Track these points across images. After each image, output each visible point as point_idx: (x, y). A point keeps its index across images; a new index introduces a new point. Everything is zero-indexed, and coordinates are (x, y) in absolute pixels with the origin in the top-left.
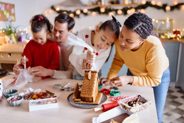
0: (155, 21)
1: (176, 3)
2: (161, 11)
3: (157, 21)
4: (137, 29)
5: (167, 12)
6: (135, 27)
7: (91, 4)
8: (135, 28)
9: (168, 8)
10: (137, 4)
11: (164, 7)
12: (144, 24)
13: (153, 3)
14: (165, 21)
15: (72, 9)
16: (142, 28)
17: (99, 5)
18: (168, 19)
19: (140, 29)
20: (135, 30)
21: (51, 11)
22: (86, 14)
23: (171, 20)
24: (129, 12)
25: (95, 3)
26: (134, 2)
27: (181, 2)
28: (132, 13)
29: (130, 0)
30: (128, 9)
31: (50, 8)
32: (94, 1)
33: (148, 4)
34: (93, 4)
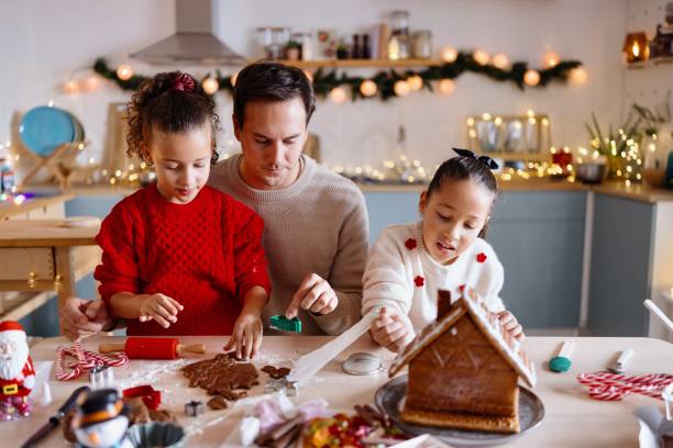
0: (493, 120)
1: (553, 63)
2: (507, 89)
3: (499, 122)
5: (528, 91)
9: (532, 77)
10: (428, 58)
11: (516, 74)
13: (482, 58)
14: (524, 119)
17: (292, 62)
18: (531, 113)
21: (95, 81)
23: (539, 119)
24: (401, 87)
25: (279, 52)
26: (418, 54)
27: (569, 57)
28: (412, 92)
29: (404, 47)
30: (397, 78)
31: (87, 68)
32: (272, 45)
33: (464, 64)
34: (270, 57)
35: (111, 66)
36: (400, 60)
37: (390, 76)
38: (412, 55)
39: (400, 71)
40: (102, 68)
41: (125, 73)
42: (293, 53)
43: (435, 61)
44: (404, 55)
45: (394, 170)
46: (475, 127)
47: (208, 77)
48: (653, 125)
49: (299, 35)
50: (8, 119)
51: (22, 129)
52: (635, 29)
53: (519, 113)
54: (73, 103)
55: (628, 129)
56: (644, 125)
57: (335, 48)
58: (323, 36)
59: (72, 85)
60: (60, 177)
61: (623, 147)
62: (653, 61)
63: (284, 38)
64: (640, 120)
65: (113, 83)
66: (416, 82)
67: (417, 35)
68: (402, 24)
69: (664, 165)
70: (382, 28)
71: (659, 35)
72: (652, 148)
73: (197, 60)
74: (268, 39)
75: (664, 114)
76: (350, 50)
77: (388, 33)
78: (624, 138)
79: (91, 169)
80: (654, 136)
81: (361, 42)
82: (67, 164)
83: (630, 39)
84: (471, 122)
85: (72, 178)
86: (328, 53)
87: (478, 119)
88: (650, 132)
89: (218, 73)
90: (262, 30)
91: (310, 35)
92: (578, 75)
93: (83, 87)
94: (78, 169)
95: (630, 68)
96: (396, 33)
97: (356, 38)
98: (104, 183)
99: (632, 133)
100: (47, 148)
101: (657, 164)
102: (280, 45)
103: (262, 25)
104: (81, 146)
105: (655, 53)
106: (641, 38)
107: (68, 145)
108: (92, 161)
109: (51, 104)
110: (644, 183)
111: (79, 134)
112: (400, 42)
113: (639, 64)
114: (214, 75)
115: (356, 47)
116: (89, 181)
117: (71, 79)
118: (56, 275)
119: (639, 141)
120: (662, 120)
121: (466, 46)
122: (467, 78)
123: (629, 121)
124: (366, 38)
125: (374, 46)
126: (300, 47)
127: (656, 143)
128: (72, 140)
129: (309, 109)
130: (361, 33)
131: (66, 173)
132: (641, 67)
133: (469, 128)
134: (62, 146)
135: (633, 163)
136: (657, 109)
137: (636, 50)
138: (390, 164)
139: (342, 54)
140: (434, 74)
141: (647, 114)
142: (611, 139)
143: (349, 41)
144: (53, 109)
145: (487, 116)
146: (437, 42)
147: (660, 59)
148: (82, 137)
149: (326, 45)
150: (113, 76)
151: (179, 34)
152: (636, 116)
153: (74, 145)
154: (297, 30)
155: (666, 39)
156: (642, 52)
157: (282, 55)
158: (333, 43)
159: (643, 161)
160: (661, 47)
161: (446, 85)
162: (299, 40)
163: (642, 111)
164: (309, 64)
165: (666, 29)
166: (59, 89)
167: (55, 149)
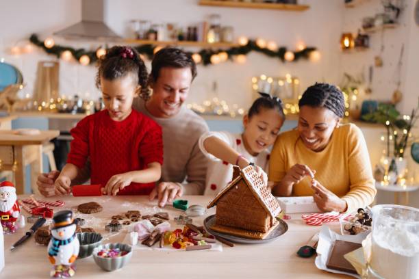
0: (266, 80)
1: (301, 48)
2: (275, 61)
3: (270, 80)
4: (327, 103)
5: (287, 63)
6: (322, 101)
7: (134, 37)
8: (324, 103)
9: (289, 56)
10: (231, 43)
11: (281, 53)
12: (333, 94)
13: (261, 44)
14: (284, 79)
15: (87, 45)
16: (333, 100)
17: (151, 41)
18: (288, 76)
19: (330, 101)
20: (325, 106)
21: (30, 47)
23: (293, 79)
24: (215, 59)
25: (144, 35)
26: (225, 40)
27: (310, 45)
28: (221, 62)
29: (217, 36)
30: (213, 53)
31: (26, 39)
32: (139, 31)
33: (251, 46)
34: (138, 38)
35: (41, 39)
36: (215, 44)
37: (208, 52)
38: (222, 40)
39: (215, 49)
40: (34, 40)
41: (49, 43)
42: (152, 36)
43: (235, 44)
44: (218, 40)
45: (210, 107)
46: (257, 83)
47: (100, 48)
48: (355, 85)
49: (156, 26)
52: (346, 31)
53: (282, 76)
54: (16, 60)
55: (342, 86)
56: (351, 85)
57: (177, 34)
58: (170, 27)
59: (16, 49)
60: (7, 105)
62: (356, 49)
63: (147, 27)
64: (348, 82)
65: (41, 49)
66: (224, 56)
67: (225, 29)
68: (216, 22)
69: (360, 108)
70: (205, 24)
71: (359, 35)
72: (354, 98)
73: (93, 37)
74: (137, 27)
75: (361, 80)
76: (186, 36)
77: (208, 27)
79: (26, 101)
80: (355, 91)
81: (192, 32)
82: (12, 97)
83: (344, 36)
84: (254, 80)
85: (16, 106)
86: (173, 37)
87: (259, 79)
88: (353, 89)
89: (107, 46)
90: (133, 21)
91: (162, 26)
92: (315, 56)
93: (22, 51)
94: (19, 101)
95: (343, 53)
96: (213, 27)
97: (189, 29)
98: (34, 109)
99: (344, 89)
101: (357, 107)
102: (144, 31)
103: (133, 18)
104: (21, 87)
105: (357, 45)
106: (350, 36)
107: (13, 86)
108: (28, 96)
109: (2, 61)
110: (350, 118)
111: (20, 79)
112: (216, 32)
113: (347, 51)
114: (104, 47)
115: (189, 34)
116: (25, 108)
117: (15, 46)
118: (14, 161)
119: (348, 94)
120: (359, 82)
121: (253, 36)
122: (253, 55)
123: (343, 82)
124: (195, 29)
125: (200, 34)
126: (156, 33)
127: (357, 95)
128: (16, 82)
129: (194, 74)
130: (193, 25)
131: (11, 103)
132: (349, 53)
133: (254, 83)
134: (10, 86)
136: (357, 76)
137: (347, 42)
138: (207, 103)
139: (181, 38)
140: (234, 51)
141: (352, 79)
143: (185, 31)
144: (4, 64)
145: (263, 77)
146: (236, 33)
148: (22, 81)
149: (171, 32)
150: (42, 45)
151: (84, 22)
152: (346, 80)
153: (17, 86)
154: (154, 22)
155: (363, 37)
156: (350, 44)
157: (145, 37)
158: (176, 31)
159: (349, 105)
160: (359, 42)
161: (241, 59)
162: (155, 29)
163: (349, 77)
164: (161, 43)
165: (363, 32)
166: (8, 52)
167: (5, 88)
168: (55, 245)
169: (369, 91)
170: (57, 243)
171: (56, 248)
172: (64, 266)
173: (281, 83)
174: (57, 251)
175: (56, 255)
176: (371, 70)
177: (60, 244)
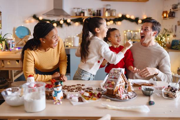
0: (130, 32)
1: (145, 18)
2: (134, 24)
5: (139, 24)
7: (75, 15)
9: (140, 21)
10: (115, 16)
11: (136, 20)
13: (128, 16)
15: (56, 19)
17: (82, 16)
18: (139, 30)
21: (33, 20)
22: (69, 24)
24: (108, 23)
25: (79, 14)
26: (113, 15)
27: (149, 16)
28: (111, 24)
29: (109, 13)
30: (107, 21)
31: (31, 17)
32: (77, 12)
33: (124, 18)
34: (77, 15)
35: (37, 17)
36: (108, 16)
38: (111, 15)
39: (108, 19)
40: (35, 17)
41: (41, 18)
42: (82, 14)
43: (117, 17)
44: (109, 15)
46: (126, 33)
47: (61, 20)
48: (169, 33)
49: (84, 10)
50: (12, 29)
51: (16, 32)
52: (165, 10)
53: (137, 30)
54: (28, 25)
55: (163, 34)
56: (167, 33)
57: (92, 13)
58: (89, 10)
59: (27, 21)
61: (162, 39)
62: (169, 18)
63: (80, 10)
64: (166, 32)
65: (37, 21)
66: (112, 22)
67: (112, 11)
68: (109, 8)
69: (171, 43)
70: (104, 8)
71: (170, 12)
72: (168, 39)
73: (59, 16)
74: (76, 11)
77: (105, 10)
78: (162, 36)
80: (169, 36)
81: (99, 12)
83: (164, 12)
84: (125, 32)
86: (90, 14)
87: (127, 31)
88: (168, 35)
89: (64, 19)
90: (74, 8)
91: (86, 10)
93: (30, 22)
95: (164, 19)
96: (107, 10)
97: (97, 11)
99: (164, 35)
100: (22, 36)
101: (169, 43)
102: (79, 12)
103: (74, 7)
104: (30, 36)
105: (169, 16)
106: (166, 12)
107: (27, 36)
109: (23, 26)
110: (166, 47)
111: (29, 33)
112: (108, 12)
113: (165, 18)
114: (63, 19)
115: (97, 13)
117: (27, 20)
119: (165, 37)
120: (171, 32)
121: (124, 13)
122: (124, 21)
123: (163, 32)
124: (100, 11)
125: (102, 13)
126: (84, 13)
127: (169, 38)
128: (28, 35)
130: (99, 10)
132: (166, 19)
133: (125, 33)
134: (26, 36)
135: (164, 42)
136: (170, 29)
137: (165, 15)
139: (94, 15)
140: (116, 20)
141: (167, 31)
142: (159, 37)
143: (96, 12)
144: (23, 27)
145: (129, 31)
146: (117, 12)
147: (170, 18)
149: (90, 12)
150: (38, 19)
151: (54, 9)
152: (165, 31)
153: (29, 36)
155: (172, 13)
157: (79, 15)
158: (92, 12)
159: (166, 42)
160: (171, 15)
161: (119, 23)
163: (166, 30)
164: (86, 17)
165: (172, 10)
166: (24, 22)
167: (24, 37)
168: (56, 93)
169: (175, 36)
170: (56, 92)
171: (56, 94)
172: (58, 100)
173: (136, 33)
174: (57, 95)
175: (56, 96)
176: (176, 26)
177: (57, 92)
